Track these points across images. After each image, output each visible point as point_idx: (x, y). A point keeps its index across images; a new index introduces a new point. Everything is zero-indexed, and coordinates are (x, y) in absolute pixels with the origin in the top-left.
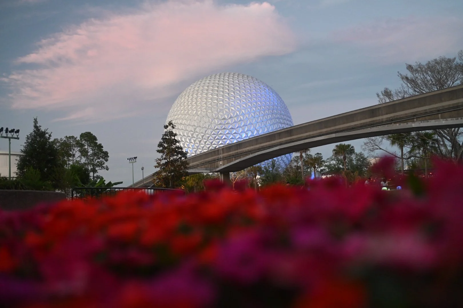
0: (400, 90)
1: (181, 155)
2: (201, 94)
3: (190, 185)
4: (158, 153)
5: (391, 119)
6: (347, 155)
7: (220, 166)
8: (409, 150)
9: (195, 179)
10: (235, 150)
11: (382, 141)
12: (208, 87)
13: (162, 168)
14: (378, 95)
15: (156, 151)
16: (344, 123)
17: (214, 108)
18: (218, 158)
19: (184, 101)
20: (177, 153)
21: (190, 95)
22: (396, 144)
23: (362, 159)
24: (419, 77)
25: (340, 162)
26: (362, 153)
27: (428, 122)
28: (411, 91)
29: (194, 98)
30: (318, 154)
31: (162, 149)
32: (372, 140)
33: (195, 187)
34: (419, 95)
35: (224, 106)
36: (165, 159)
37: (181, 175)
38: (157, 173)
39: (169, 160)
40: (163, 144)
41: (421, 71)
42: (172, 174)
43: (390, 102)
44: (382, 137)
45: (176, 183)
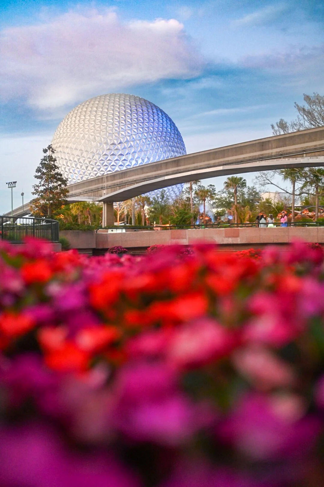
0: (295, 123)
1: (60, 181)
2: (90, 116)
3: (74, 214)
4: (36, 179)
5: (281, 153)
6: (238, 189)
7: (104, 195)
8: (301, 186)
9: (80, 208)
10: (120, 179)
11: (274, 175)
12: (97, 108)
13: (40, 195)
14: (273, 127)
15: (34, 176)
16: (233, 156)
17: (103, 132)
18: (101, 186)
19: (71, 122)
20: (56, 179)
21: (78, 116)
22: (289, 179)
23: (254, 194)
24: (316, 109)
25: (231, 195)
26: (254, 187)
27: (317, 158)
28: (307, 124)
29: (82, 120)
30: (211, 185)
31: (41, 175)
32: (264, 174)
33: (79, 216)
34: (315, 128)
35: (114, 130)
36: (43, 185)
37: (60, 203)
38: (35, 201)
39: (47, 187)
40: (42, 169)
41: (319, 102)
42: (51, 202)
43: (285, 134)
44: (274, 171)
45: (55, 211)
